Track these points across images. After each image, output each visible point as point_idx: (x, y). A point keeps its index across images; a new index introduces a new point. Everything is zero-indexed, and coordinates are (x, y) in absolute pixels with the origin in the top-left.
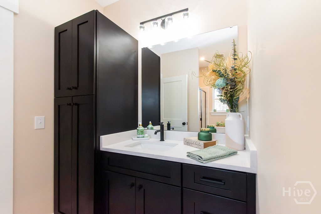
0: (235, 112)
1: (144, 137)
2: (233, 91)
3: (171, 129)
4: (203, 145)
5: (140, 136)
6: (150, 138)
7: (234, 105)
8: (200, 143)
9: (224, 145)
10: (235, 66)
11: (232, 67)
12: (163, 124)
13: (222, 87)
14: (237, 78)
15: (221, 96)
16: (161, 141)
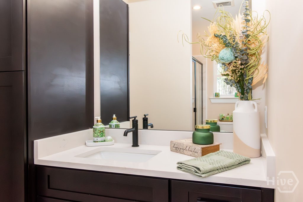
0: (247, 100)
1: (105, 141)
2: (244, 68)
3: (149, 127)
4: (200, 152)
5: (99, 139)
6: (115, 142)
7: (246, 89)
8: (197, 149)
9: (232, 151)
10: (247, 31)
11: (243, 32)
12: (137, 119)
13: (228, 62)
14: (249, 49)
15: (228, 75)
16: (133, 146)
